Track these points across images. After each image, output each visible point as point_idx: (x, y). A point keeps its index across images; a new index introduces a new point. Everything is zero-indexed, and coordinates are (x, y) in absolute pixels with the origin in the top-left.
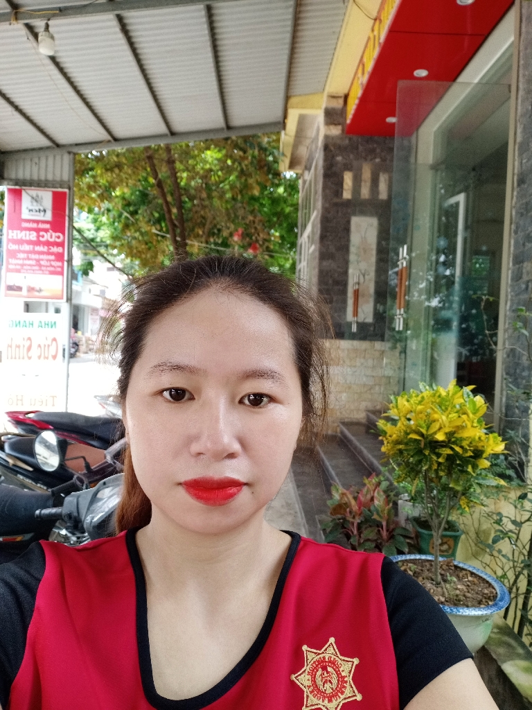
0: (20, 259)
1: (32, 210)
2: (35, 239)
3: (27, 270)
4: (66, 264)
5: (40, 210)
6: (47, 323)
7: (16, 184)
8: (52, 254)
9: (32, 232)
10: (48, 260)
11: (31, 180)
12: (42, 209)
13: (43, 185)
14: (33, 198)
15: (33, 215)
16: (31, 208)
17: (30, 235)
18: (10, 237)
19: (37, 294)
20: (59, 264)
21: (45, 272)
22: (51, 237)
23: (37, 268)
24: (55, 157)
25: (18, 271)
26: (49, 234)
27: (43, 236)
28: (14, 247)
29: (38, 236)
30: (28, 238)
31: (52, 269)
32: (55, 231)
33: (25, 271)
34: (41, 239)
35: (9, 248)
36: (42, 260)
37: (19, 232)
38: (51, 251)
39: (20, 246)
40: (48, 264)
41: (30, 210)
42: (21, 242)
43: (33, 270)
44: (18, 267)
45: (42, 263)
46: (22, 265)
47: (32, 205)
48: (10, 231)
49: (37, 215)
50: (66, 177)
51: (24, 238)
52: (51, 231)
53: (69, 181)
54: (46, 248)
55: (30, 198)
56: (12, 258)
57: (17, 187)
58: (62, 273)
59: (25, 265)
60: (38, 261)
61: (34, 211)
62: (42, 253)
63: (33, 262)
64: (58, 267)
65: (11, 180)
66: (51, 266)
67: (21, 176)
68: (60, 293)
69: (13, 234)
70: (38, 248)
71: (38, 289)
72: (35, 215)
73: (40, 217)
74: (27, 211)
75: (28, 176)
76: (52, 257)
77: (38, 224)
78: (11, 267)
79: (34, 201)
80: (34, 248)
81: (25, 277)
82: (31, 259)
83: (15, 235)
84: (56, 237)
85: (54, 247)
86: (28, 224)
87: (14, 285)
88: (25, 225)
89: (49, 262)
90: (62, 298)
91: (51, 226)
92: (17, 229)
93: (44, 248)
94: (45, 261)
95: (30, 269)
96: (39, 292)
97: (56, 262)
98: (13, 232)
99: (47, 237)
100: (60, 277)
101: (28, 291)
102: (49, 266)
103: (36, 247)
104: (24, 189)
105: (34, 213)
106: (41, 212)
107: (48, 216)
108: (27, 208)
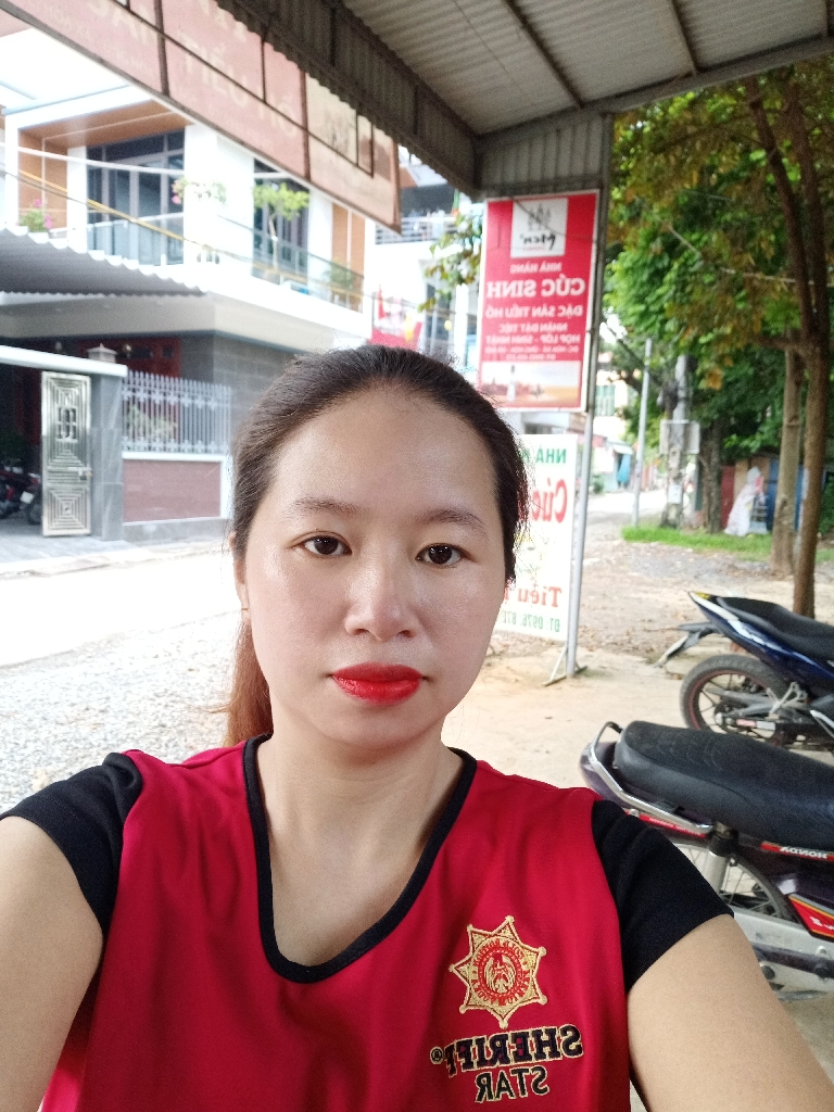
0: (504, 334)
1: (530, 240)
2: (533, 294)
3: (517, 354)
4: (588, 337)
5: (544, 237)
6: (550, 453)
7: (502, 194)
8: (563, 320)
9: (528, 282)
10: (554, 334)
11: (530, 181)
12: (548, 234)
13: (551, 188)
14: (532, 215)
15: (531, 249)
16: (527, 235)
17: (524, 287)
18: (490, 295)
19: (532, 398)
20: (576, 338)
21: (549, 356)
22: (563, 288)
23: (534, 349)
24: (574, 128)
25: (499, 358)
26: (559, 282)
27: (548, 288)
28: (497, 313)
29: (539, 289)
30: (520, 294)
31: (562, 349)
32: (570, 275)
33: (514, 357)
34: (545, 293)
35: (488, 315)
36: (545, 333)
37: (505, 283)
38: (561, 315)
39: (507, 310)
40: (556, 340)
41: (526, 241)
42: (508, 302)
43: (528, 354)
44: (502, 350)
45: (544, 339)
46: (510, 346)
47: (531, 229)
48: (490, 284)
49: (539, 248)
50: (594, 165)
51: (513, 295)
52: (562, 276)
53: (601, 172)
54: (553, 309)
55: (526, 217)
56: (491, 334)
57: (505, 199)
58: (580, 357)
59: (514, 345)
60: (537, 335)
61: (533, 240)
62: (544, 320)
63: (529, 340)
64: (573, 344)
65: (493, 187)
66: (560, 343)
67: (510, 178)
68: (575, 395)
69: (494, 290)
70: (538, 312)
71: (535, 389)
72: (535, 248)
73: (544, 250)
74: (522, 241)
75: (523, 177)
76: (563, 327)
77: (540, 267)
78: (489, 350)
79: (534, 221)
80: (530, 312)
81: (513, 368)
82: (524, 334)
83: (498, 290)
84: (572, 287)
85: (567, 307)
86: (522, 266)
87: (494, 384)
88: (516, 269)
89: (556, 337)
90: (578, 405)
91: (563, 267)
92: (502, 279)
93: (548, 310)
94: (549, 336)
95: (522, 353)
96: (535, 394)
97: (569, 336)
98: (494, 286)
99: (555, 288)
100: (577, 364)
101: (517, 394)
102: (557, 345)
103: (534, 309)
104: (517, 201)
105: (533, 244)
106: (546, 241)
107: (559, 248)
108: (522, 236)
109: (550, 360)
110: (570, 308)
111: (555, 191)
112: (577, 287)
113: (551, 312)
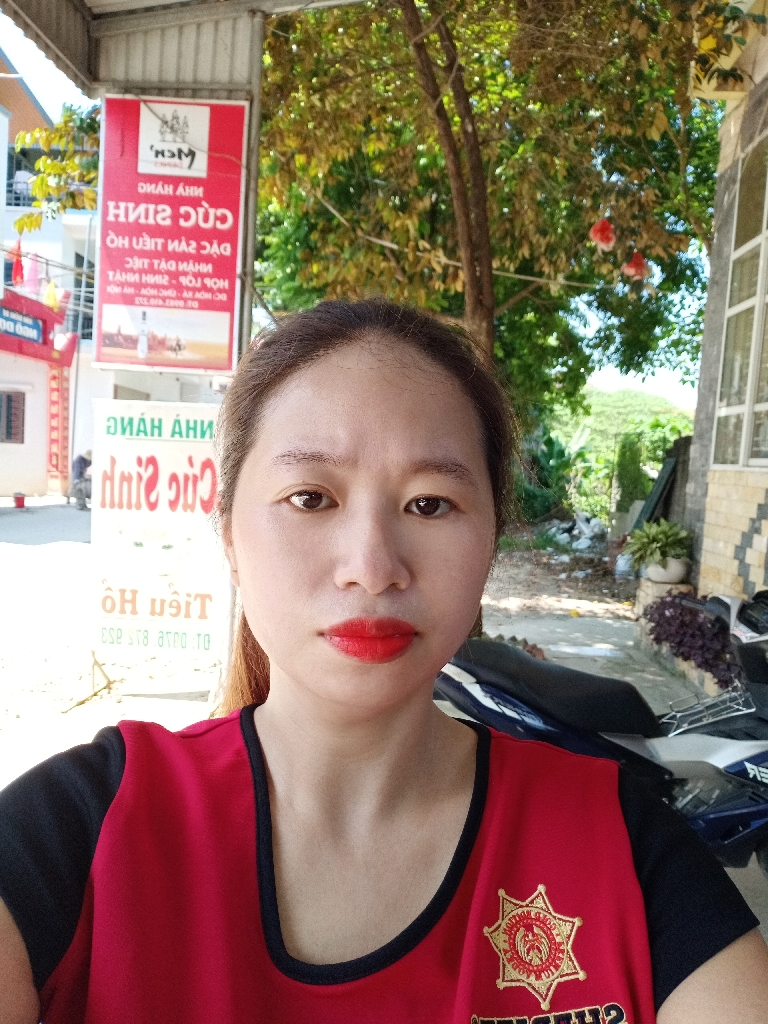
0: (132, 271)
1: (163, 155)
2: (168, 222)
3: (149, 298)
4: (238, 283)
5: (180, 151)
6: (192, 425)
7: (127, 91)
8: (207, 259)
9: (160, 207)
10: (197, 275)
11: (160, 81)
12: (186, 151)
13: (190, 92)
14: (164, 121)
15: (163, 165)
16: (160, 149)
17: (156, 212)
18: (111, 218)
19: (171, 355)
20: (224, 284)
21: (190, 303)
22: (206, 219)
23: (171, 293)
24: (217, 23)
25: (128, 300)
26: (201, 211)
27: (187, 217)
28: (121, 242)
29: (175, 217)
30: (151, 221)
31: (207, 296)
32: (214, 205)
33: (145, 299)
34: (182, 223)
35: (109, 245)
36: (185, 274)
37: (131, 205)
38: (203, 252)
39: (134, 240)
40: (199, 285)
41: (157, 156)
42: (135, 230)
43: (164, 299)
44: (130, 291)
45: (184, 280)
46: (139, 286)
47: (164, 140)
48: (111, 204)
49: (175, 165)
51: (142, 221)
52: (204, 204)
53: (250, 83)
54: (194, 244)
55: (159, 122)
57: (129, 97)
58: (231, 311)
59: (146, 285)
60: (175, 275)
61: (166, 154)
62: (183, 257)
63: (164, 280)
64: (220, 291)
65: (114, 84)
66: (205, 288)
67: (136, 74)
68: (225, 354)
69: (117, 212)
70: (173, 246)
71: (174, 344)
72: (169, 165)
73: (181, 169)
74: (153, 153)
75: (153, 76)
76: (207, 268)
77: (175, 190)
78: (113, 290)
79: (169, 130)
80: (165, 246)
81: (144, 314)
82: (159, 272)
83: (121, 212)
84: (217, 218)
85: (211, 244)
86: (153, 186)
87: (119, 333)
88: (145, 188)
89: (199, 280)
90: (229, 367)
91: (205, 192)
92: (127, 200)
93: (188, 245)
94: (190, 277)
95: (154, 297)
96: (175, 350)
97: (216, 280)
98: (117, 207)
99: (195, 217)
100: (226, 315)
101: (150, 348)
102: (199, 290)
103: (170, 241)
104: (145, 102)
105: (167, 160)
106: (183, 156)
107: (200, 168)
108: (152, 147)
109: (192, 308)
110: (215, 245)
111: (193, 97)
112: (223, 219)
113: (192, 248)
